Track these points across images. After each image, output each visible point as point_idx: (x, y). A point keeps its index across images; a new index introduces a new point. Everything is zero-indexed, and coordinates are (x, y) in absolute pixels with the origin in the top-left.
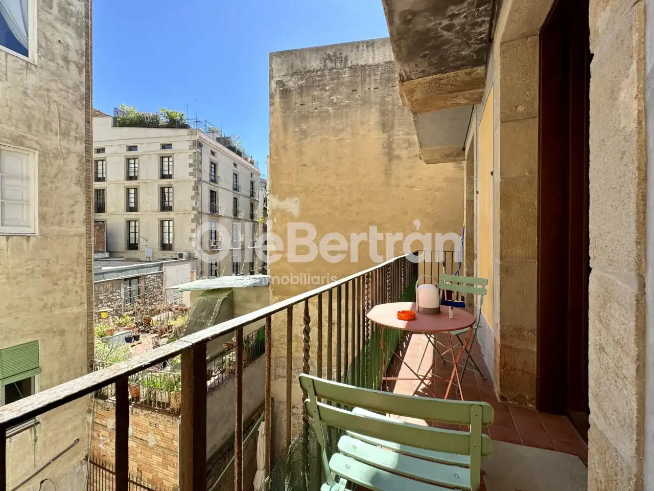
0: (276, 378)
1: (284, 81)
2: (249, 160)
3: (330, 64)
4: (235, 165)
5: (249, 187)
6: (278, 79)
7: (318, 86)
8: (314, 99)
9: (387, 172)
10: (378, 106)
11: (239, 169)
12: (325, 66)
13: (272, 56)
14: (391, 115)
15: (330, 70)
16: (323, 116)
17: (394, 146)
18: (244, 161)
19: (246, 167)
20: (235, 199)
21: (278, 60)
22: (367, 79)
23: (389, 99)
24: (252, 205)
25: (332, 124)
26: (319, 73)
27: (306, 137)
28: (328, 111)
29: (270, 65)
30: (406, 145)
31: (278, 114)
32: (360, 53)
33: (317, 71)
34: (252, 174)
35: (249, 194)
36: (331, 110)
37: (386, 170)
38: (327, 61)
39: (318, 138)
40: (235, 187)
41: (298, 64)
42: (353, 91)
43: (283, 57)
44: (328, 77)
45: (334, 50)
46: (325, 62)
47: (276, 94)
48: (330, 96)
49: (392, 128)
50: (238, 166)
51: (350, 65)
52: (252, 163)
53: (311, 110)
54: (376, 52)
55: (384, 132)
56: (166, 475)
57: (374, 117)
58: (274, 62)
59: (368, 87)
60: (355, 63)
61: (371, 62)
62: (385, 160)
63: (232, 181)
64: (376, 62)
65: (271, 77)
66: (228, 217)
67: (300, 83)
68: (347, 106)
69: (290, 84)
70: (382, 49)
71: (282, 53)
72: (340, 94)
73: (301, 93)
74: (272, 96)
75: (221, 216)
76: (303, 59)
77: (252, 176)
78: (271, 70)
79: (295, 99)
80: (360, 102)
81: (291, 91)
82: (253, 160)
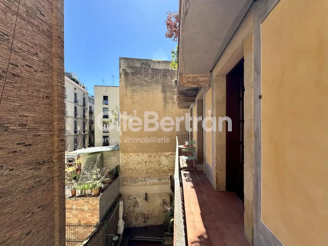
0: (123, 186)
1: (126, 69)
2: (82, 86)
3: (144, 66)
4: (75, 89)
5: (83, 101)
6: (123, 68)
7: (139, 73)
8: (138, 78)
9: (165, 107)
10: (161, 84)
11: (77, 91)
12: (142, 66)
13: (121, 59)
14: (166, 88)
15: (144, 68)
16: (141, 85)
17: (167, 98)
18: (79, 86)
19: (81, 90)
20: (75, 107)
21: (123, 61)
22: (158, 74)
23: (165, 82)
24: (84, 110)
25: (145, 88)
26: (140, 69)
27: (134, 92)
28: (143, 83)
29: (120, 62)
30: (171, 98)
31: (123, 82)
32: (155, 64)
33: (139, 68)
34: (84, 94)
35: (82, 105)
36: (144, 83)
37: (164, 107)
38: (143, 65)
39: (139, 93)
40: (75, 101)
41: (131, 63)
42: (153, 77)
43: (125, 60)
44: (143, 71)
45: (145, 61)
46: (142, 65)
47: (122, 74)
48: (144, 78)
49: (166, 92)
50: (77, 89)
51: (151, 68)
52: (84, 87)
53: (137, 82)
54: (161, 65)
55: (163, 93)
56: (93, 219)
57: (160, 88)
58: (121, 61)
59: (158, 77)
60: (153, 67)
61: (159, 68)
62: (164, 103)
63: (74, 97)
64: (161, 68)
65: (120, 67)
66: (72, 117)
67: (132, 71)
68: (150, 82)
69: (129, 71)
70: (162, 64)
71: (125, 58)
72: (148, 77)
73: (133, 75)
74: (120, 74)
75: (68, 116)
76: (133, 62)
77: (84, 95)
78: (120, 64)
79: (130, 77)
80: (155, 82)
81: (128, 74)
82: (84, 86)
